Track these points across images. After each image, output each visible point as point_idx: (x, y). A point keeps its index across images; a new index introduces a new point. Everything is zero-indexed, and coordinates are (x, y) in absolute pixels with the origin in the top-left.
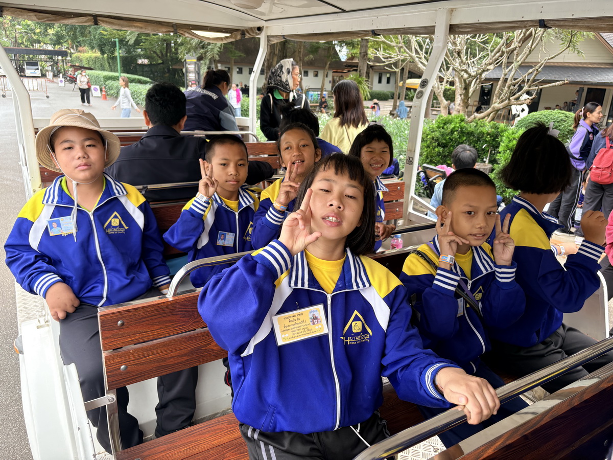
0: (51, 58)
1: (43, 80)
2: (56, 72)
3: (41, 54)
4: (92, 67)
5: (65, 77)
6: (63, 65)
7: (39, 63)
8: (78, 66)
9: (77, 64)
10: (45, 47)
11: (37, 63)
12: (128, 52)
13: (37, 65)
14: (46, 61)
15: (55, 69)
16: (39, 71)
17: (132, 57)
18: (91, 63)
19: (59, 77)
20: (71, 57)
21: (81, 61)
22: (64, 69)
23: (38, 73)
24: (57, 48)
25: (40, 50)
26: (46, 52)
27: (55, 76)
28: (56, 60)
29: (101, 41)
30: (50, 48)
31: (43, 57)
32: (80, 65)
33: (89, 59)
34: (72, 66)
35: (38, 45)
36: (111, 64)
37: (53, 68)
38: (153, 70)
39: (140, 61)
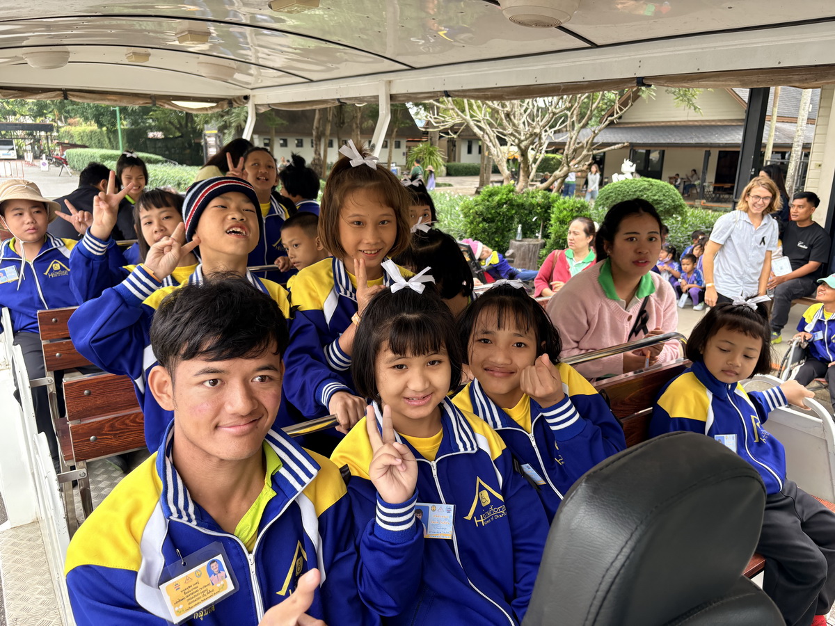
0: (31, 134)
1: (19, 163)
2: (38, 152)
3: (17, 129)
4: (87, 144)
5: (49, 158)
6: (48, 143)
7: (15, 142)
8: (68, 144)
9: (66, 141)
10: (22, 120)
11: (12, 142)
12: (134, 123)
13: (12, 145)
14: (25, 139)
15: (36, 149)
16: (15, 151)
17: (140, 130)
18: (85, 139)
19: (42, 159)
20: (58, 131)
21: (72, 136)
22: (49, 148)
23: (13, 155)
24: (39, 120)
25: (16, 125)
26: (23, 127)
27: (36, 157)
28: (37, 137)
29: (97, 110)
30: (29, 121)
31: (20, 133)
32: (71, 142)
33: (82, 134)
34: (59, 144)
35: (13, 117)
36: (112, 140)
37: (33, 148)
38: (169, 145)
39: (151, 135)
